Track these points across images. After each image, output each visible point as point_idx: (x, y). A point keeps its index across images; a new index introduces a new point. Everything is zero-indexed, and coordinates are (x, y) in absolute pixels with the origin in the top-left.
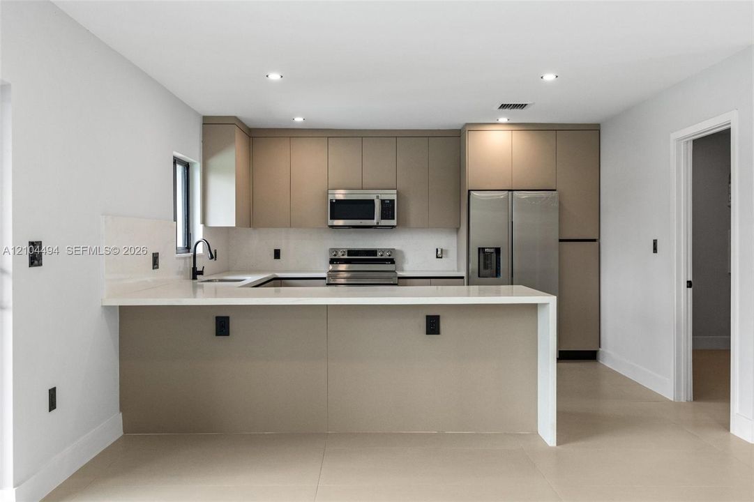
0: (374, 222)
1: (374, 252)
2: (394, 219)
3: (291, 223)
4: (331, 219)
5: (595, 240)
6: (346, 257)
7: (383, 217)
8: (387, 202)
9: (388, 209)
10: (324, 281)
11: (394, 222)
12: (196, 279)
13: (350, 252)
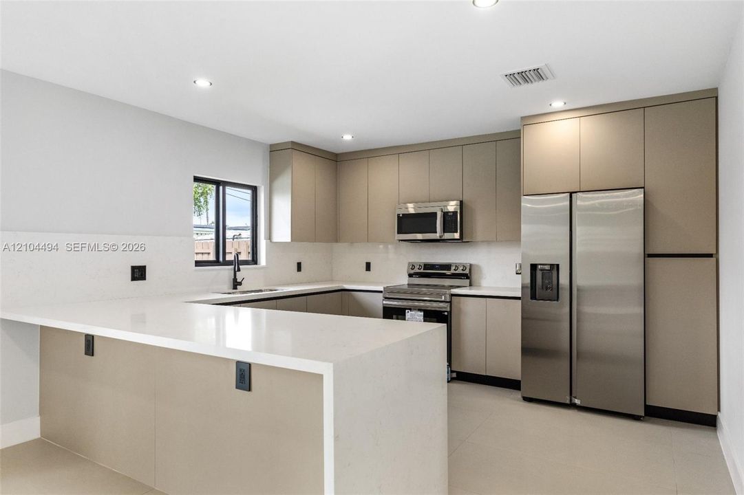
0: (437, 236)
1: (448, 267)
2: (457, 232)
3: (369, 238)
4: (398, 233)
5: (710, 256)
6: (422, 271)
7: (445, 230)
8: (449, 214)
9: (450, 222)
10: (381, 294)
11: (457, 236)
12: (236, 289)
13: (427, 266)
